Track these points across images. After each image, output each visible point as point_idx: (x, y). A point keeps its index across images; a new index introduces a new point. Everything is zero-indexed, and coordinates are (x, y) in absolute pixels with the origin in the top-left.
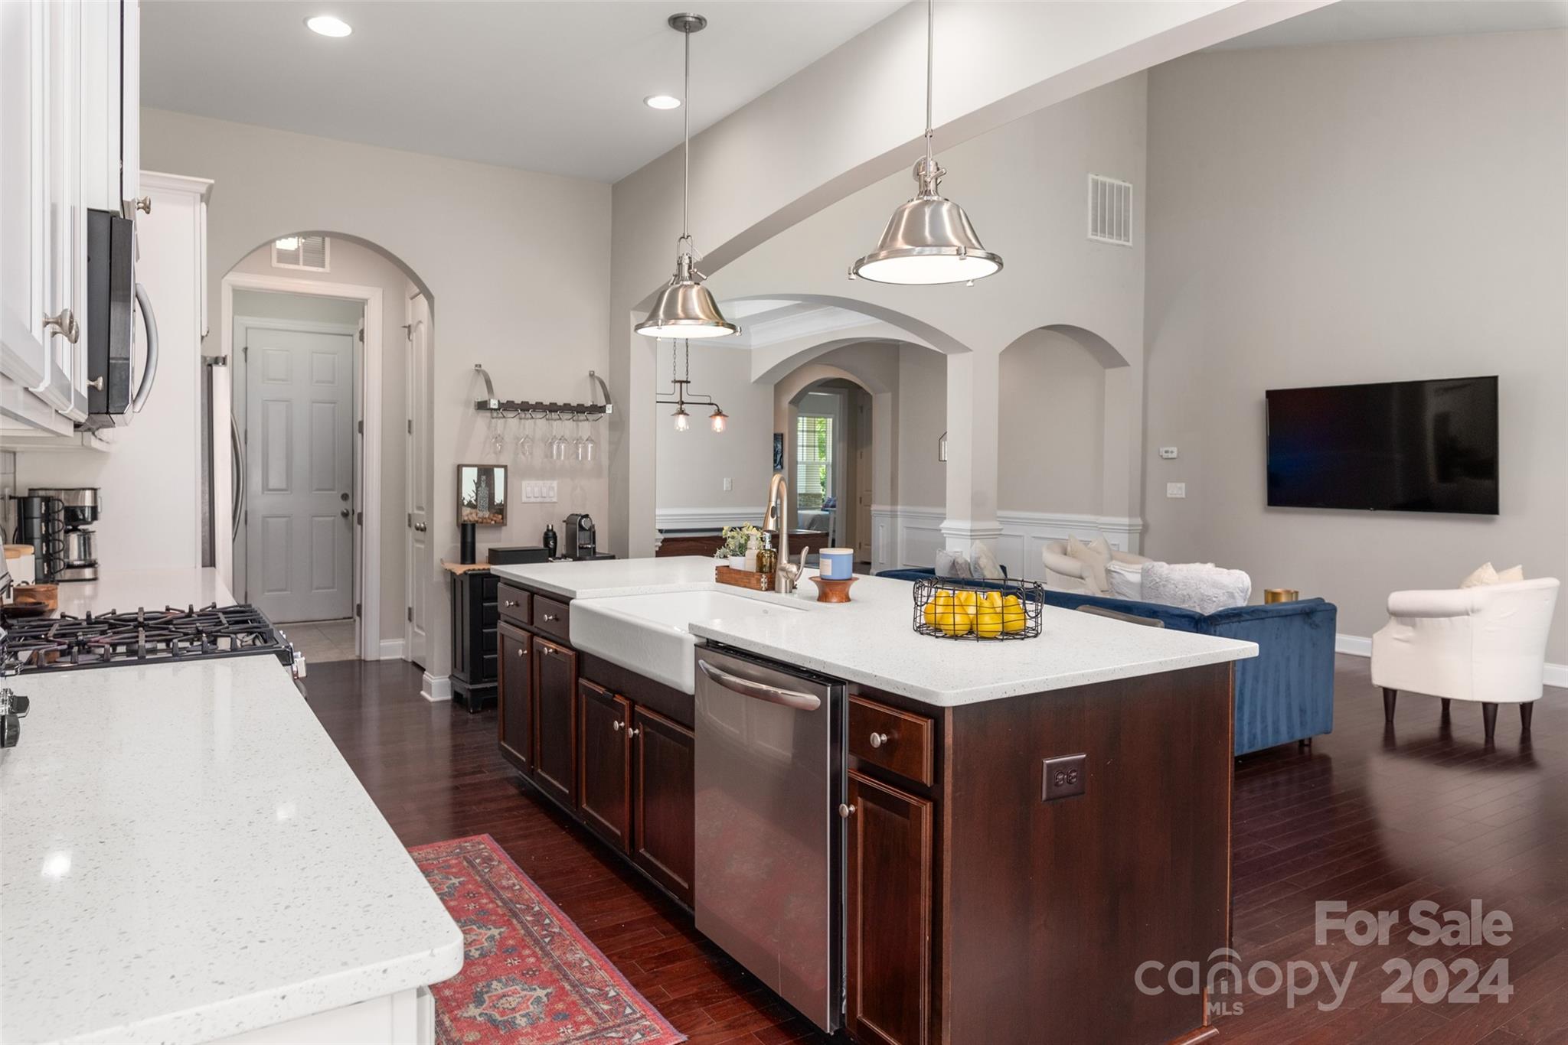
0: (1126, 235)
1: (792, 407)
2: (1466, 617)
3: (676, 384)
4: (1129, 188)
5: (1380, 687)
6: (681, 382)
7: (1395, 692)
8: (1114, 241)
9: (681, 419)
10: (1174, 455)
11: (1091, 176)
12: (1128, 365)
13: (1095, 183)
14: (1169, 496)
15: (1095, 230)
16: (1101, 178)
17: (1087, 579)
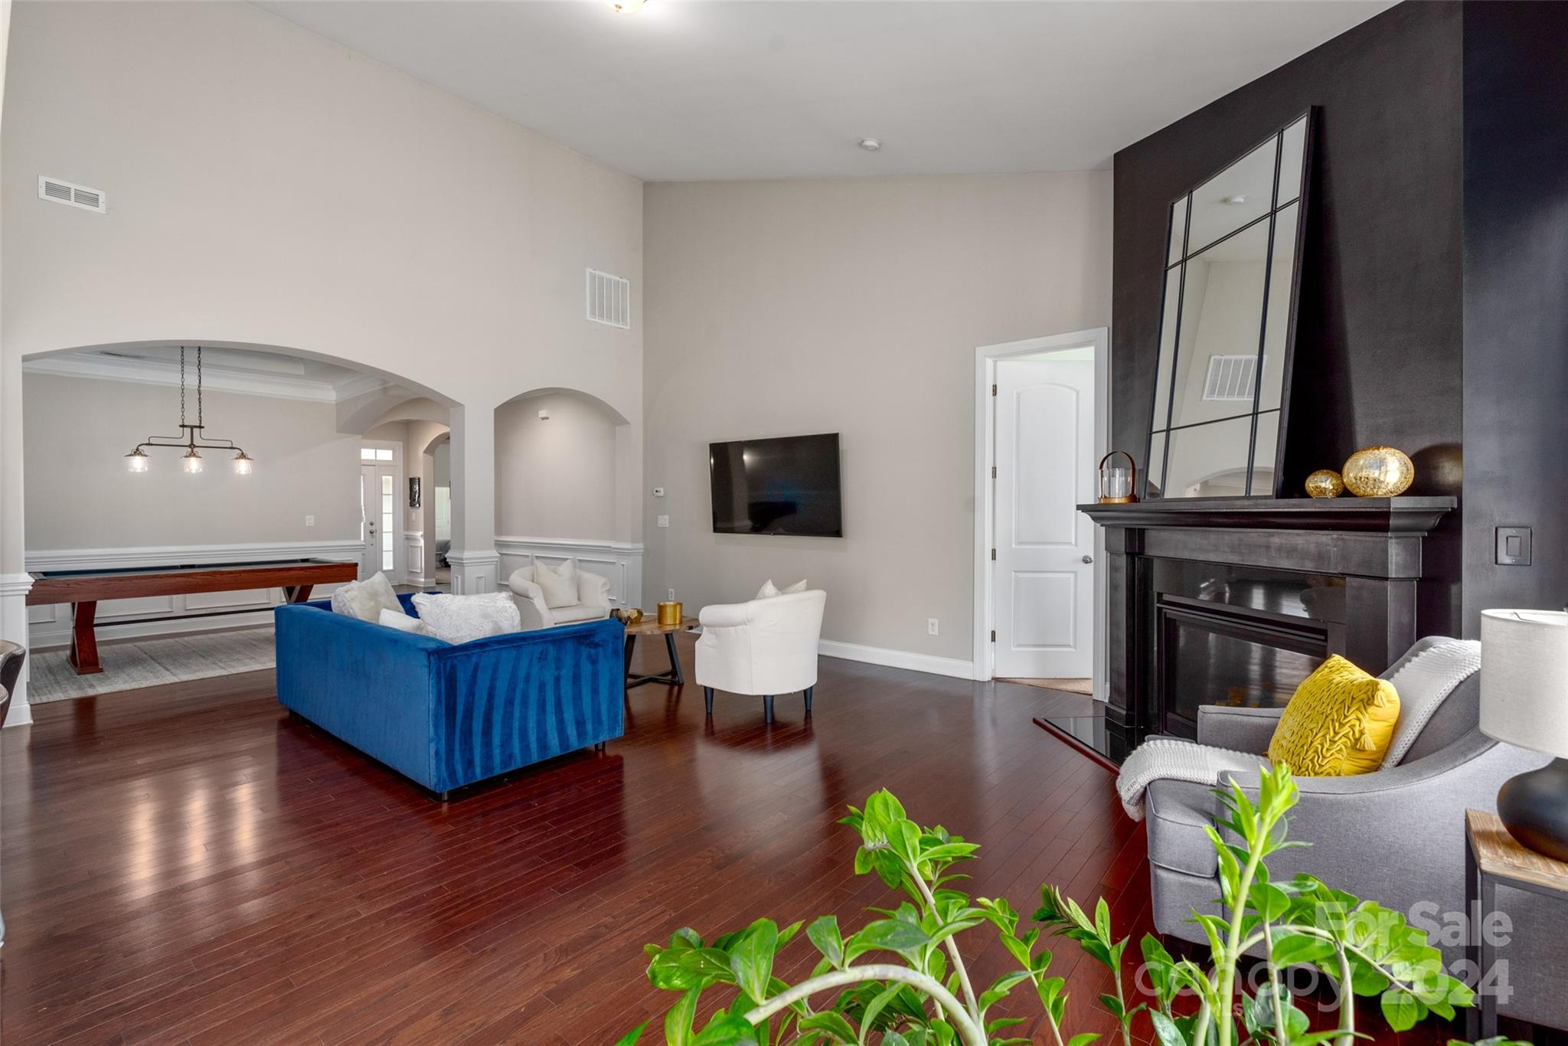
0: (624, 320)
1: (426, 455)
2: (744, 626)
3: (185, 429)
4: (626, 284)
5: (701, 686)
6: (192, 427)
7: (712, 690)
8: (613, 324)
9: (193, 460)
10: (662, 494)
11: (589, 270)
12: (628, 423)
13: (593, 277)
14: (659, 526)
15: (593, 313)
16: (598, 273)
17: (535, 599)
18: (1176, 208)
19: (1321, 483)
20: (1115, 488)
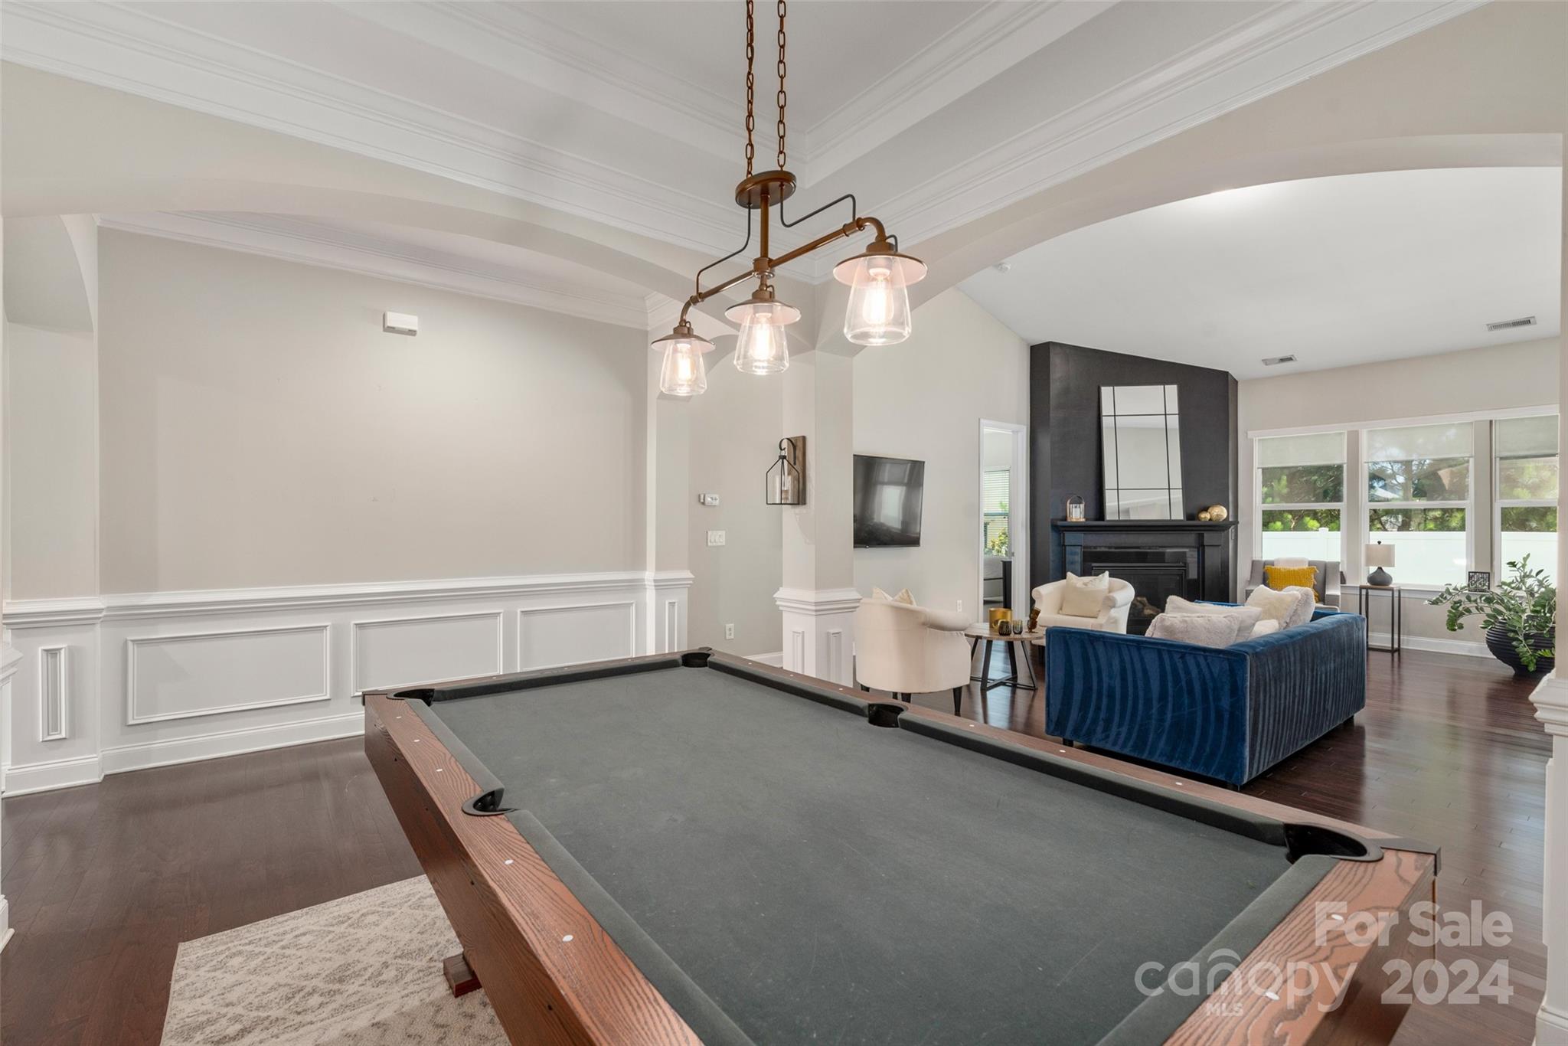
10: (716, 502)
18: (1103, 389)
19: (1205, 516)
20: (1077, 514)
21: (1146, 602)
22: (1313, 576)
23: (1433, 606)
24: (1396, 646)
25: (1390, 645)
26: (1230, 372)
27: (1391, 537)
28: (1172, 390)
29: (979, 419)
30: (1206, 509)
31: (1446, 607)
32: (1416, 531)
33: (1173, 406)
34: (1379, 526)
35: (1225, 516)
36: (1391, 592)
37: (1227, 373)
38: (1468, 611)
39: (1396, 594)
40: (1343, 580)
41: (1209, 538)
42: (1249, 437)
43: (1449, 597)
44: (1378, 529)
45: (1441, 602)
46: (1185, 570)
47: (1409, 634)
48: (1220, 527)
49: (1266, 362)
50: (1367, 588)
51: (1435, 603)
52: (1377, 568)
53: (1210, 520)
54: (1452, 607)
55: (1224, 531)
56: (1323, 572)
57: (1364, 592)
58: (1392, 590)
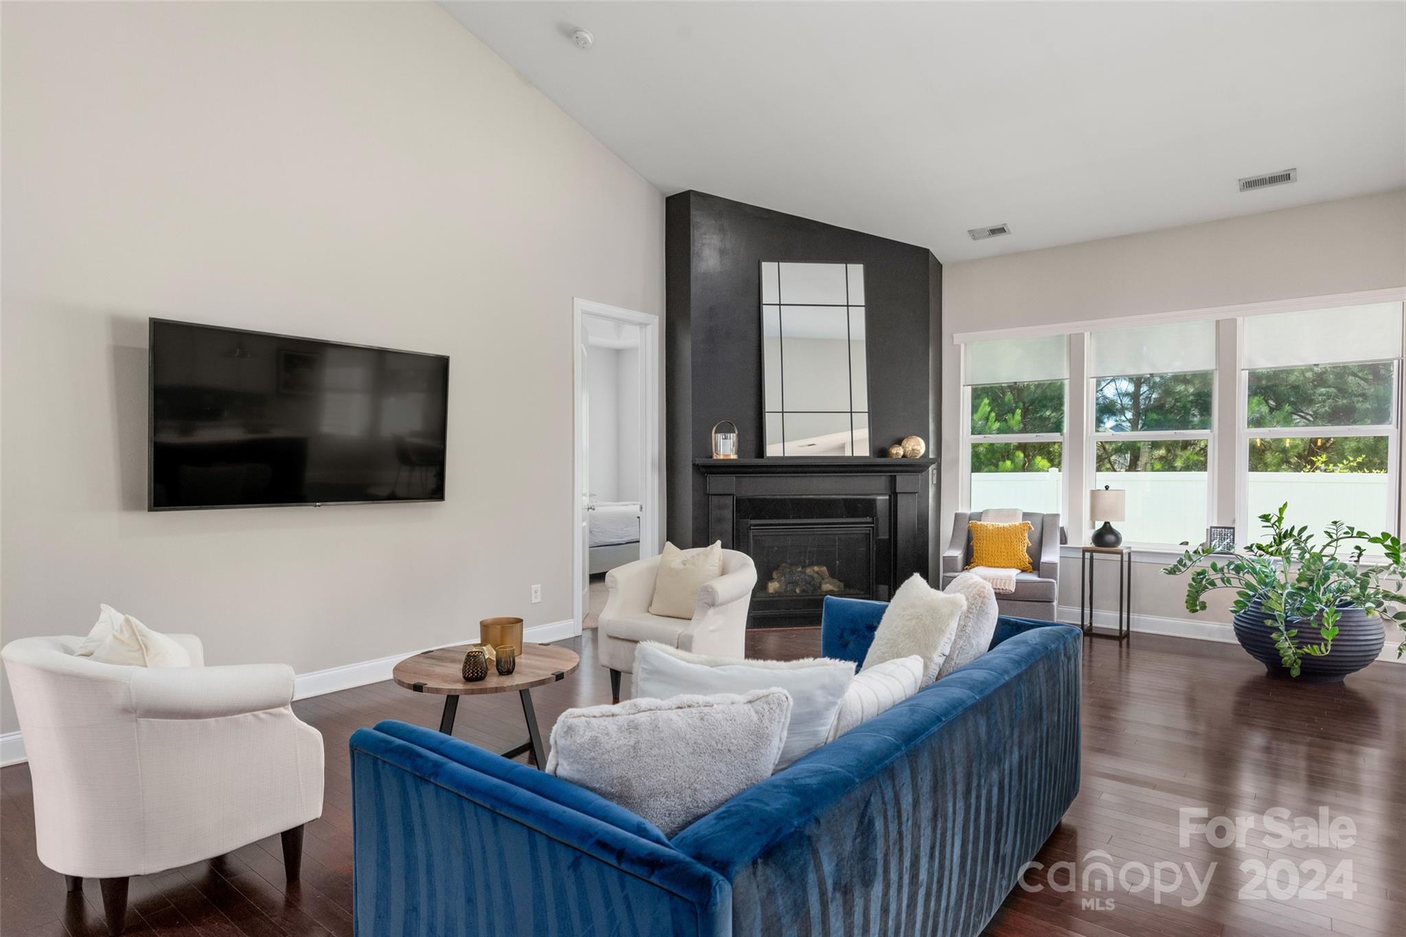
18: (764, 264)
19: (898, 451)
20: (726, 447)
21: (827, 573)
22: (1026, 535)
23: (1171, 576)
24: (1125, 628)
25: (1118, 628)
26: (931, 250)
27: (1119, 479)
28: (857, 272)
29: (573, 298)
30: (899, 442)
31: (1186, 577)
32: (1142, 471)
33: (858, 295)
34: (1108, 466)
35: (922, 451)
36: (1120, 556)
37: (927, 251)
38: (1213, 584)
39: (1126, 558)
40: (1064, 540)
41: (902, 481)
42: (955, 343)
43: (1189, 563)
44: (1108, 470)
45: (1180, 570)
46: (873, 527)
47: (1140, 612)
48: (916, 467)
49: (974, 234)
50: (1092, 551)
51: (1172, 571)
52: (1103, 523)
53: (904, 456)
54: (1193, 579)
55: (921, 472)
56: (1039, 530)
57: (1088, 555)
58: (1121, 553)
